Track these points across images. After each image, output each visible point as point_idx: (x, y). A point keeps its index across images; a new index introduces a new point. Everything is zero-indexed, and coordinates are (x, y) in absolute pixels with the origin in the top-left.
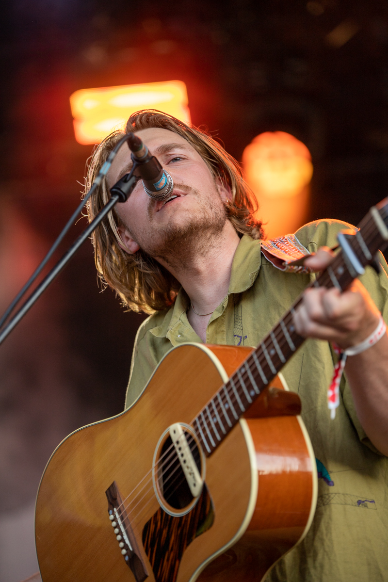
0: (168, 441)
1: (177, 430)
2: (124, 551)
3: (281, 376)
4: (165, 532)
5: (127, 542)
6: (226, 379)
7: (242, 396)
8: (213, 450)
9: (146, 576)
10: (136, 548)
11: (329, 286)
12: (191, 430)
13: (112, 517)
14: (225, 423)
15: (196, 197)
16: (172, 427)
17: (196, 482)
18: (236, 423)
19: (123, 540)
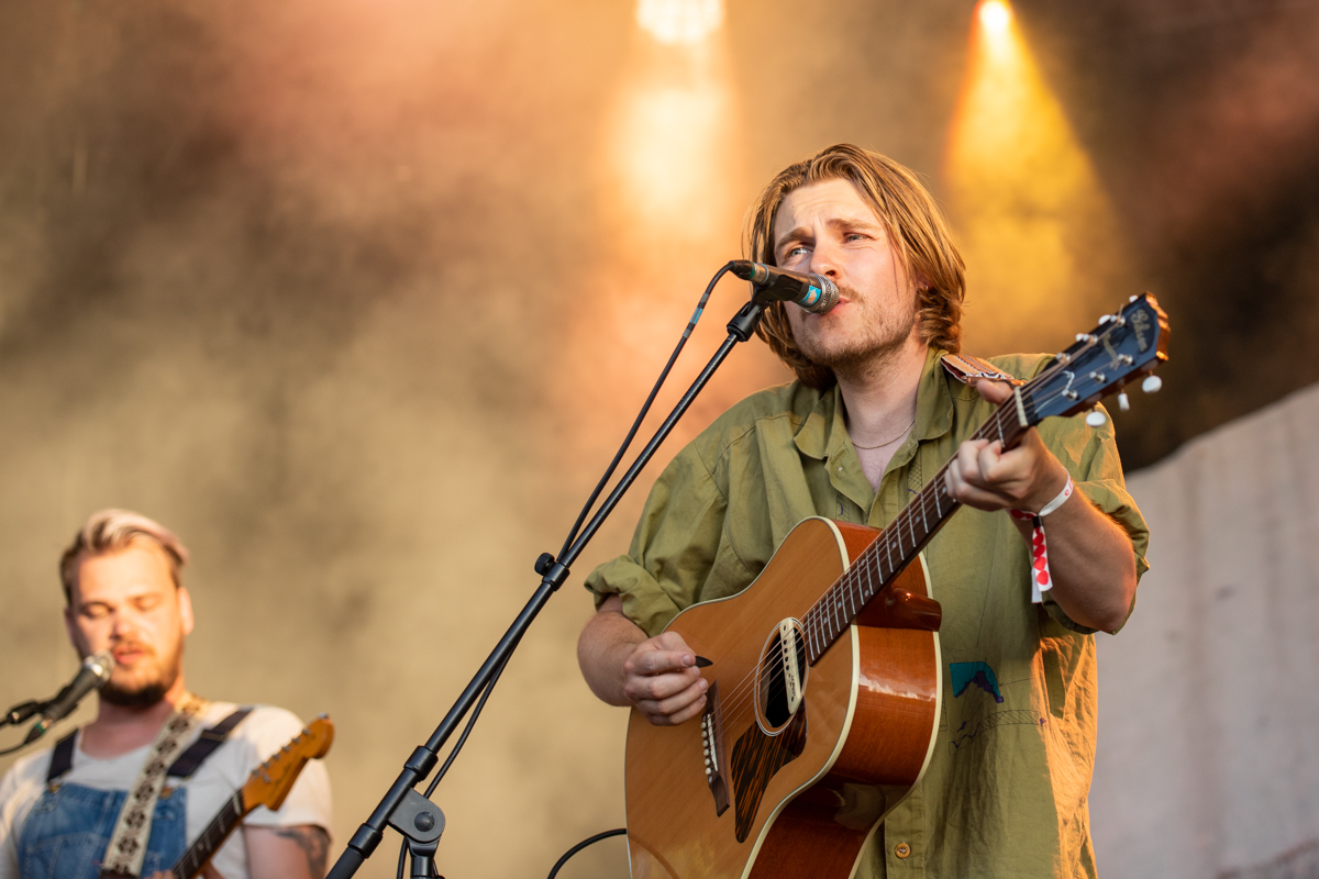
0: (778, 637)
1: (788, 626)
2: (709, 771)
3: (921, 555)
4: (755, 754)
5: (714, 759)
6: (847, 566)
7: (856, 594)
8: (819, 658)
9: (728, 806)
10: (722, 769)
11: (992, 438)
12: (801, 627)
13: (704, 725)
14: (834, 626)
15: (861, 308)
16: (783, 622)
17: (795, 694)
18: (846, 628)
19: (709, 756)
